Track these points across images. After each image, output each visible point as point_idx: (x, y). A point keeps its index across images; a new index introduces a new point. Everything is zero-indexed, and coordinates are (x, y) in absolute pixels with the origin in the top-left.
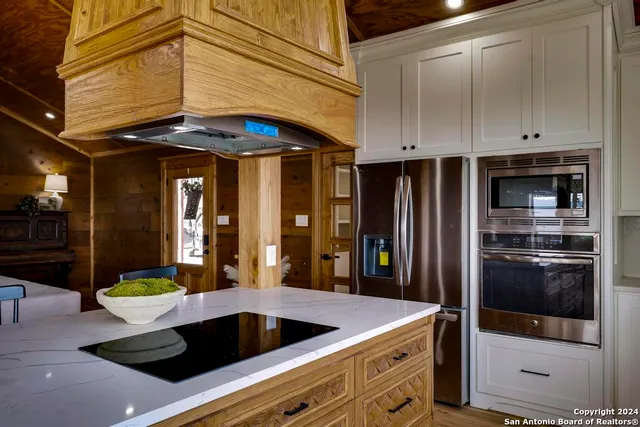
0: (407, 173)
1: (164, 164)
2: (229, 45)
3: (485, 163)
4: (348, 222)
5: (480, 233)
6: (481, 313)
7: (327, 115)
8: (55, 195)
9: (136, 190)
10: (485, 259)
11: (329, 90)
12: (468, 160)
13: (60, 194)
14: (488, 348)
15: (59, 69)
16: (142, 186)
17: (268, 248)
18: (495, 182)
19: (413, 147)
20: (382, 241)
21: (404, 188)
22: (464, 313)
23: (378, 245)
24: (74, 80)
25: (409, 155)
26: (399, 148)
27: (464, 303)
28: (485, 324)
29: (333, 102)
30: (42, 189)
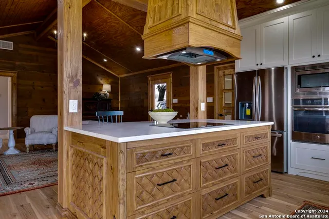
0: (258, 75)
1: (150, 78)
2: (201, 24)
3: (295, 69)
4: (231, 102)
5: (292, 99)
6: (293, 133)
7: (230, 47)
8: (106, 93)
9: (137, 90)
10: (294, 110)
11: (231, 38)
12: (287, 68)
13: (108, 92)
14: (296, 149)
15: (142, 36)
16: (140, 88)
17: (202, 103)
18: (300, 77)
19: (261, 64)
20: (247, 104)
21: (257, 81)
22: (285, 133)
23: (246, 106)
24: (148, 39)
25: (259, 67)
26: (255, 65)
27: (285, 129)
28: (295, 138)
29: (232, 43)
30: (101, 90)
